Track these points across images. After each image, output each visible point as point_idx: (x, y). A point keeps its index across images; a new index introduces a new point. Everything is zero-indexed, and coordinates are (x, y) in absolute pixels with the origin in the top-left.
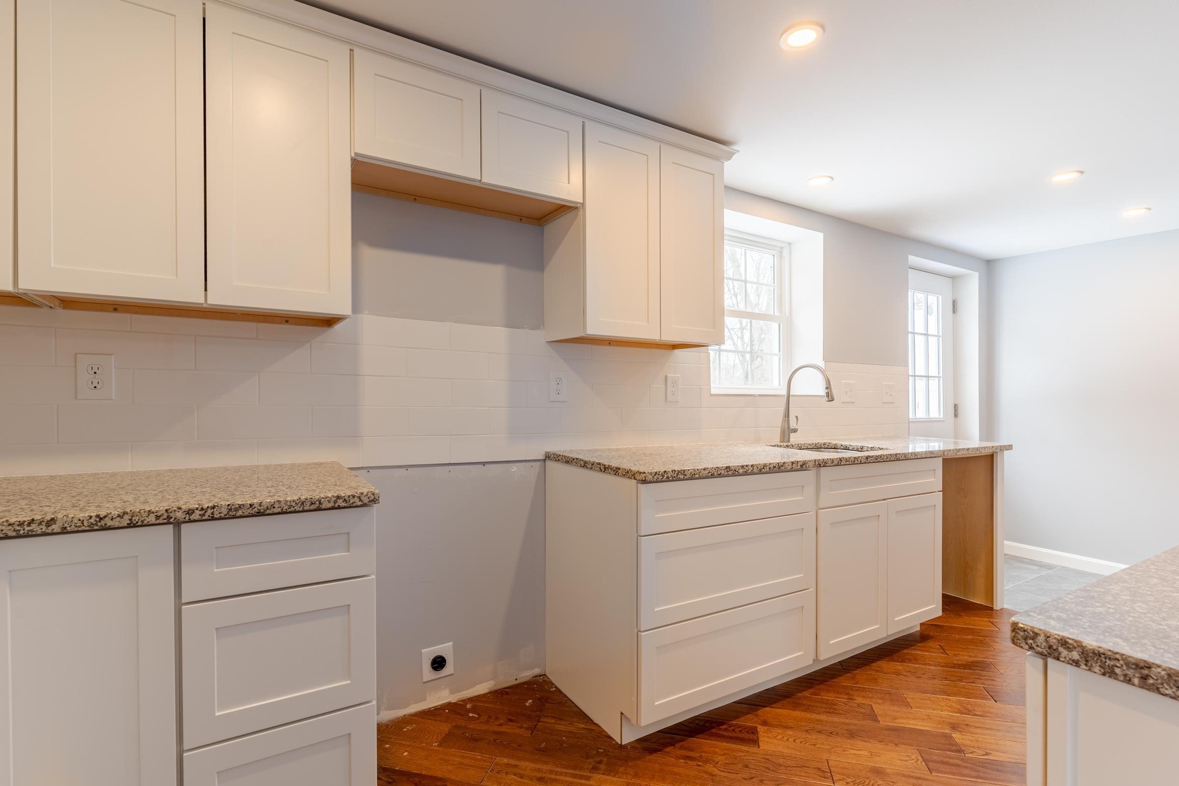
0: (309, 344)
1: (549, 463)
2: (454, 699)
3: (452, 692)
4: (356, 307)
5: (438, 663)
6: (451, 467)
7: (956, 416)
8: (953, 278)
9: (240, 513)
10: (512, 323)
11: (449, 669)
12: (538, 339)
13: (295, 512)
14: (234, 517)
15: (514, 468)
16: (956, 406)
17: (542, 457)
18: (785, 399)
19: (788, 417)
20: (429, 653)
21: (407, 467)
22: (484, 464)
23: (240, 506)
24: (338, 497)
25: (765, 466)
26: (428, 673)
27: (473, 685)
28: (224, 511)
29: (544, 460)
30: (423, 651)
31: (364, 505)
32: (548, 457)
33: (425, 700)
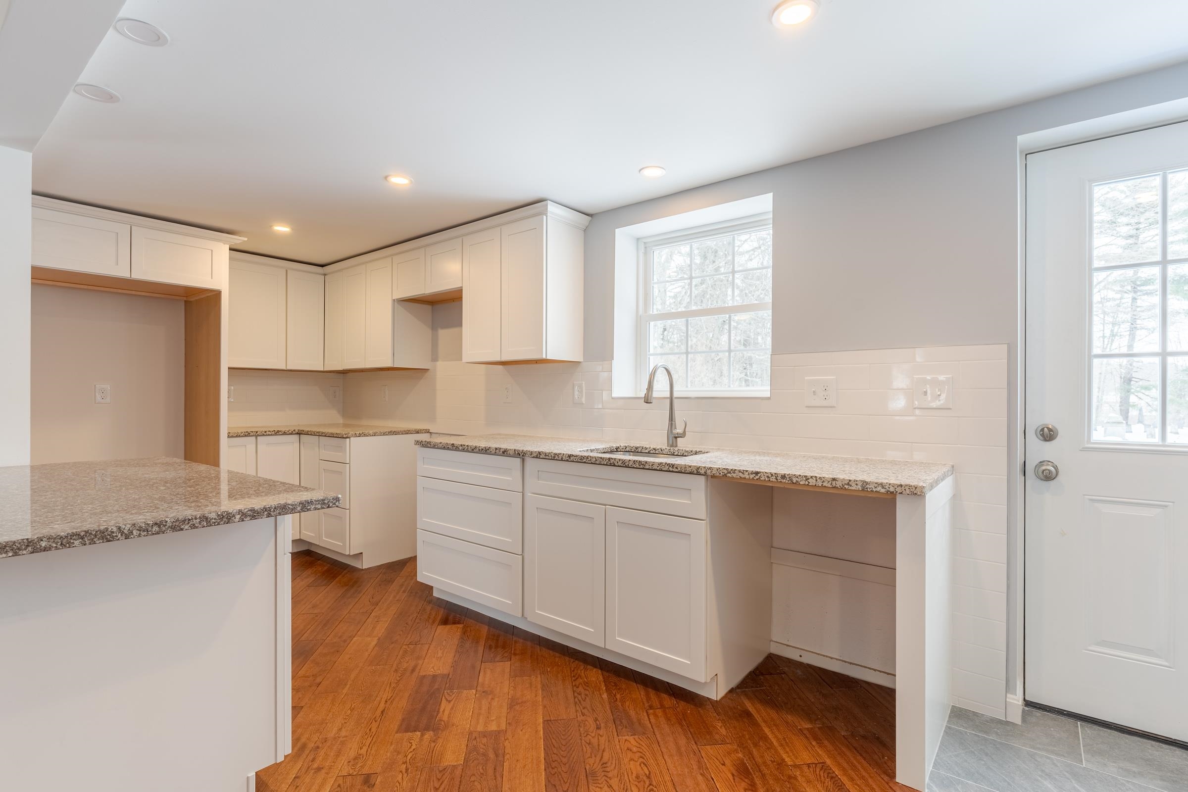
19: (674, 420)
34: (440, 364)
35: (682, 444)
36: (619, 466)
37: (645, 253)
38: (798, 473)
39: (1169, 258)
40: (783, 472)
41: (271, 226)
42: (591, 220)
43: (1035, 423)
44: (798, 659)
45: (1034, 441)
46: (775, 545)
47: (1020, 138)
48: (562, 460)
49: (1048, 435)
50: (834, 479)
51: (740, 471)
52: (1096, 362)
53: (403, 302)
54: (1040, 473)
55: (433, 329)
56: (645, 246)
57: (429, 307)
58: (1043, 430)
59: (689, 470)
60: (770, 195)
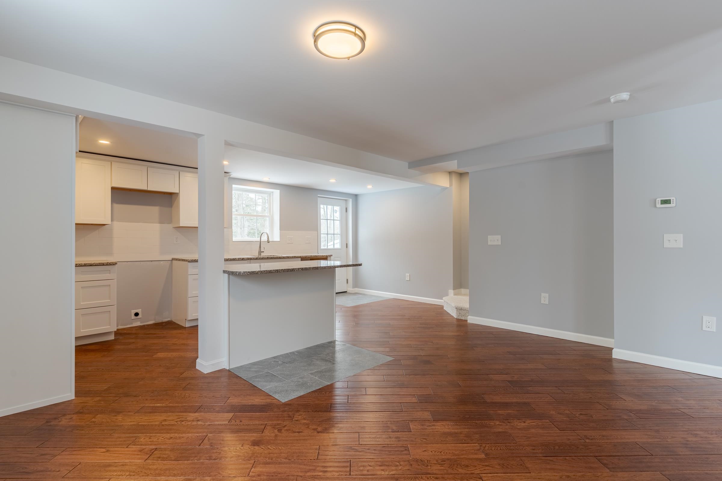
0: (98, 230)
1: (173, 261)
2: (141, 324)
3: (141, 323)
4: (112, 220)
5: (137, 314)
6: (141, 262)
7: (347, 247)
8: (346, 200)
9: (87, 265)
10: (161, 222)
11: (140, 316)
12: (170, 226)
13: (98, 265)
14: (86, 266)
15: (162, 262)
16: (347, 244)
17: (171, 259)
18: (259, 242)
19: (260, 248)
20: (134, 311)
21: (127, 262)
22: (152, 261)
23: (87, 264)
24: (108, 263)
25: (229, 259)
26: (133, 317)
27: (148, 322)
28: (84, 265)
29: (172, 260)
30: (132, 311)
31: (114, 265)
32: (173, 259)
33: (132, 324)
34: (115, 223)
47: (318, 195)
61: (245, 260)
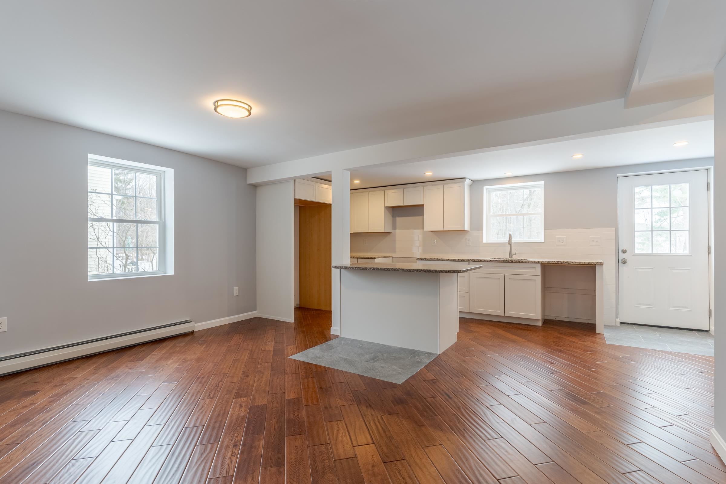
4: (394, 229)
7: (709, 253)
8: (707, 170)
16: (709, 247)
19: (511, 250)
34: (398, 231)
35: (514, 257)
36: (510, 262)
37: (489, 193)
38: (570, 261)
39: (653, 207)
40: (566, 261)
41: (354, 181)
42: (473, 183)
43: (621, 248)
44: (555, 319)
45: (620, 253)
46: (546, 286)
47: (618, 175)
48: (488, 262)
49: (624, 252)
50: (580, 262)
51: (552, 262)
52: (636, 233)
53: (390, 208)
54: (623, 261)
55: (393, 217)
56: (489, 191)
57: (392, 208)
58: (623, 250)
59: (535, 262)
60: (544, 181)
61: (465, 261)
